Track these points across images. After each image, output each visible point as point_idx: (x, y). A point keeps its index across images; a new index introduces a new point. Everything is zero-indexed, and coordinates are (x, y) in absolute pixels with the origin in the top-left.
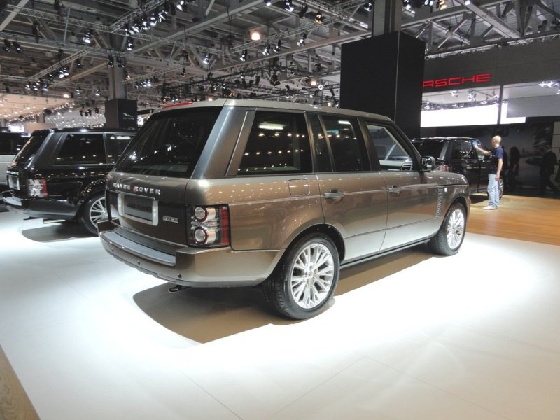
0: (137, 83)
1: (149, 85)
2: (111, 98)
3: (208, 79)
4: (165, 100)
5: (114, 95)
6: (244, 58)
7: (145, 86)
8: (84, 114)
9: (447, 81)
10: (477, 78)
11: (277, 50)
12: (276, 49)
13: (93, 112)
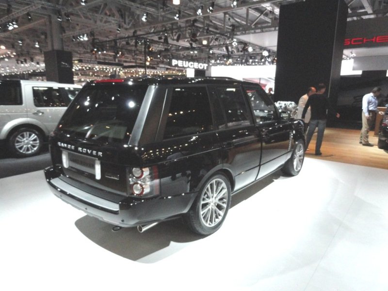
0: (74, 37)
1: (86, 39)
2: (50, 48)
3: (134, 36)
4: (94, 52)
5: (52, 46)
6: (178, 17)
7: (82, 40)
8: (19, 62)
9: (351, 41)
10: (377, 39)
11: (211, 11)
12: (209, 9)
13: (28, 61)
